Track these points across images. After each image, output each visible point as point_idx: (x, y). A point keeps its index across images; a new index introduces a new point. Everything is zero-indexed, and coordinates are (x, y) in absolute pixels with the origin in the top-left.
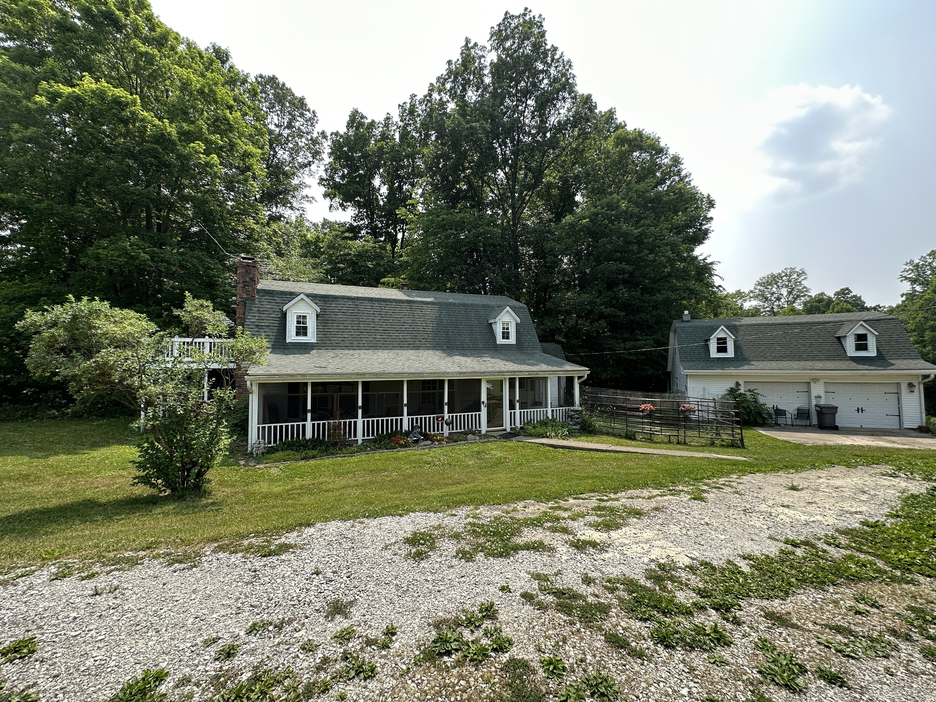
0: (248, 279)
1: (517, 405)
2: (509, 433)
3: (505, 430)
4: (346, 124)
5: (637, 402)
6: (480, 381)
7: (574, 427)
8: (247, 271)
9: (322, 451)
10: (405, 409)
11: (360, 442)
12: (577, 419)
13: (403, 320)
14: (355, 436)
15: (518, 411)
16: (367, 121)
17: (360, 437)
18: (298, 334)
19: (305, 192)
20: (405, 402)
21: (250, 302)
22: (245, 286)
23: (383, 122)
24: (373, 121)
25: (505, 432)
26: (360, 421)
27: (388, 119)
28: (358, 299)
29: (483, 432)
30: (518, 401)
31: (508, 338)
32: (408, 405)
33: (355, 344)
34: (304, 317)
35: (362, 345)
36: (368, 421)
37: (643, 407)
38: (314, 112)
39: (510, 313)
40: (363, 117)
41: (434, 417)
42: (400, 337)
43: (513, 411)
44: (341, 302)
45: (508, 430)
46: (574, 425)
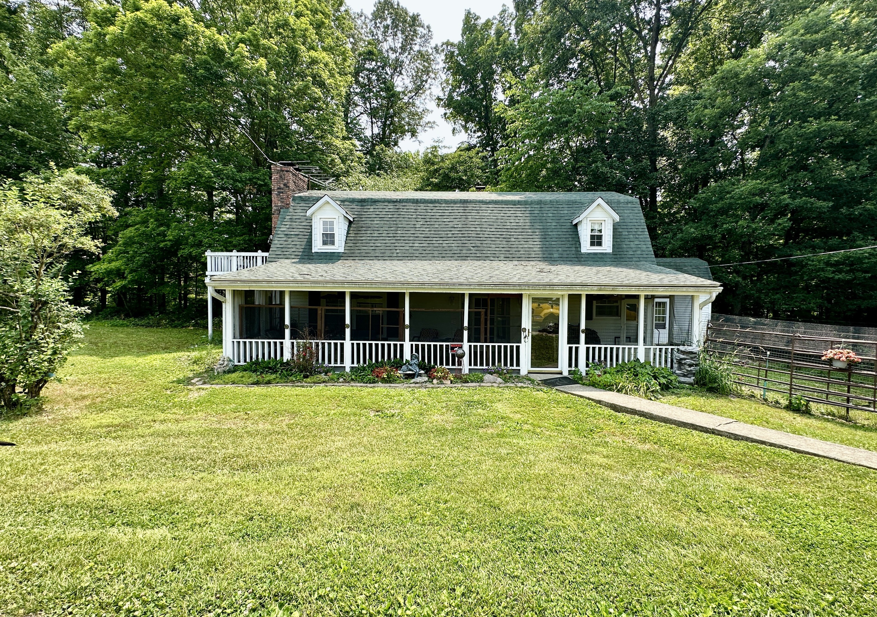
0: (282, 186)
1: (583, 336)
2: (565, 378)
3: (561, 373)
4: (461, 32)
5: (817, 344)
6: (519, 297)
7: (682, 379)
8: (281, 177)
9: (282, 376)
10: (407, 331)
11: (348, 370)
12: (690, 365)
13: (451, 224)
14: (342, 361)
15: (582, 347)
16: (481, 22)
17: (348, 364)
18: (325, 243)
19: (427, 118)
20: (407, 322)
21: (284, 210)
22: (279, 193)
23: (498, 17)
24: (488, 21)
25: (559, 376)
26: (348, 343)
27: (504, 11)
28: (401, 201)
29: (524, 372)
30: (583, 332)
31: (600, 244)
32: (411, 327)
33: (388, 253)
34: (332, 223)
35: (395, 255)
36: (358, 345)
37: (830, 354)
38: (428, 27)
39: (603, 208)
40: (478, 18)
41: (447, 346)
42: (444, 245)
43: (574, 346)
44: (380, 206)
45: (566, 374)
46: (684, 376)
